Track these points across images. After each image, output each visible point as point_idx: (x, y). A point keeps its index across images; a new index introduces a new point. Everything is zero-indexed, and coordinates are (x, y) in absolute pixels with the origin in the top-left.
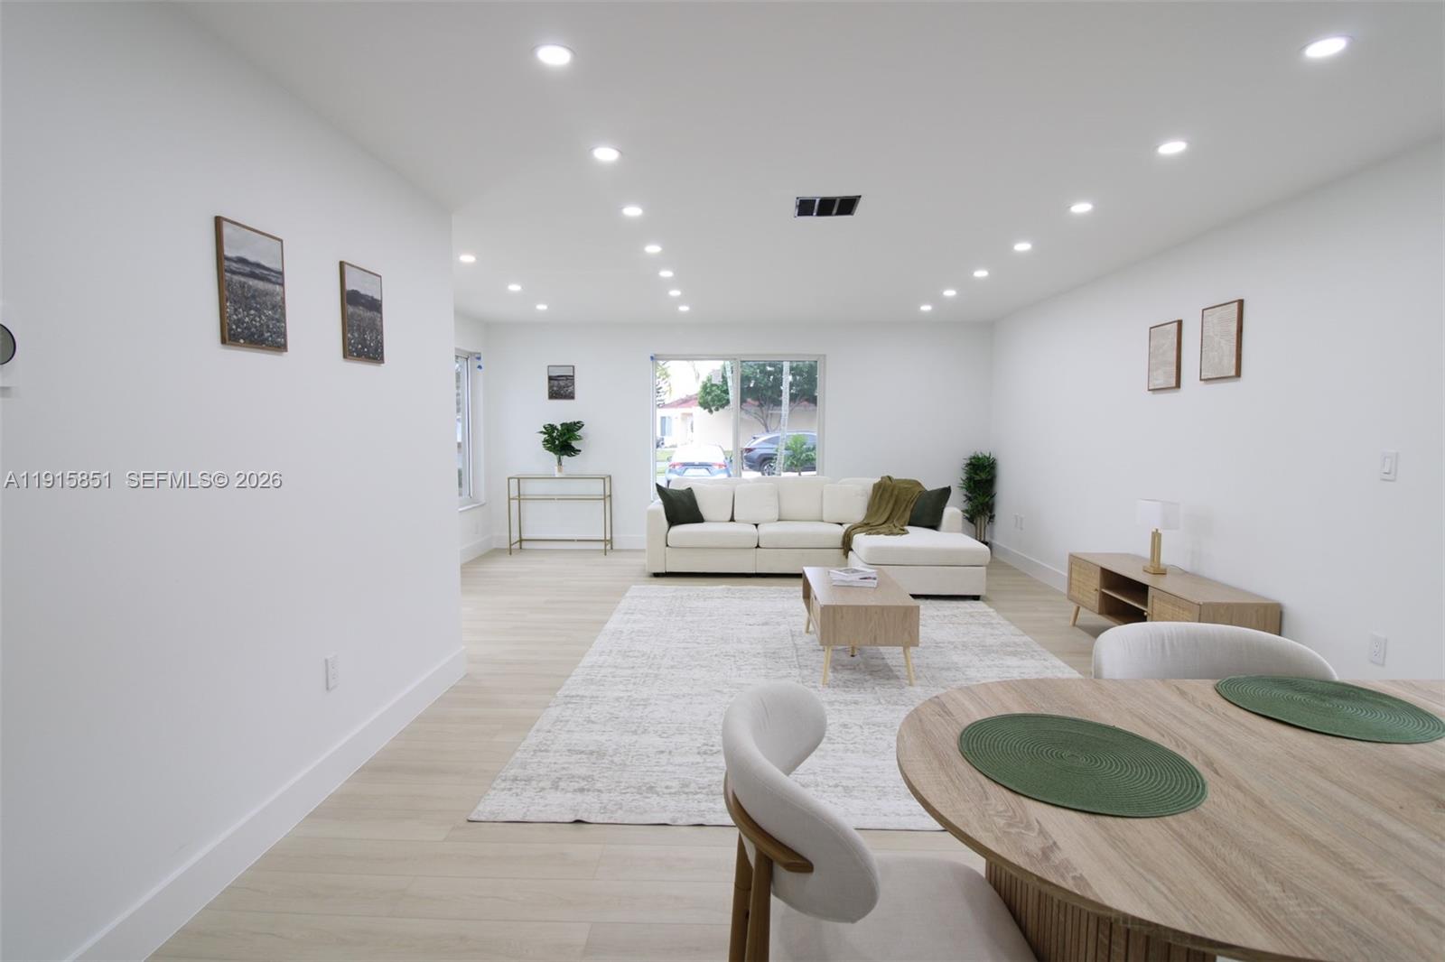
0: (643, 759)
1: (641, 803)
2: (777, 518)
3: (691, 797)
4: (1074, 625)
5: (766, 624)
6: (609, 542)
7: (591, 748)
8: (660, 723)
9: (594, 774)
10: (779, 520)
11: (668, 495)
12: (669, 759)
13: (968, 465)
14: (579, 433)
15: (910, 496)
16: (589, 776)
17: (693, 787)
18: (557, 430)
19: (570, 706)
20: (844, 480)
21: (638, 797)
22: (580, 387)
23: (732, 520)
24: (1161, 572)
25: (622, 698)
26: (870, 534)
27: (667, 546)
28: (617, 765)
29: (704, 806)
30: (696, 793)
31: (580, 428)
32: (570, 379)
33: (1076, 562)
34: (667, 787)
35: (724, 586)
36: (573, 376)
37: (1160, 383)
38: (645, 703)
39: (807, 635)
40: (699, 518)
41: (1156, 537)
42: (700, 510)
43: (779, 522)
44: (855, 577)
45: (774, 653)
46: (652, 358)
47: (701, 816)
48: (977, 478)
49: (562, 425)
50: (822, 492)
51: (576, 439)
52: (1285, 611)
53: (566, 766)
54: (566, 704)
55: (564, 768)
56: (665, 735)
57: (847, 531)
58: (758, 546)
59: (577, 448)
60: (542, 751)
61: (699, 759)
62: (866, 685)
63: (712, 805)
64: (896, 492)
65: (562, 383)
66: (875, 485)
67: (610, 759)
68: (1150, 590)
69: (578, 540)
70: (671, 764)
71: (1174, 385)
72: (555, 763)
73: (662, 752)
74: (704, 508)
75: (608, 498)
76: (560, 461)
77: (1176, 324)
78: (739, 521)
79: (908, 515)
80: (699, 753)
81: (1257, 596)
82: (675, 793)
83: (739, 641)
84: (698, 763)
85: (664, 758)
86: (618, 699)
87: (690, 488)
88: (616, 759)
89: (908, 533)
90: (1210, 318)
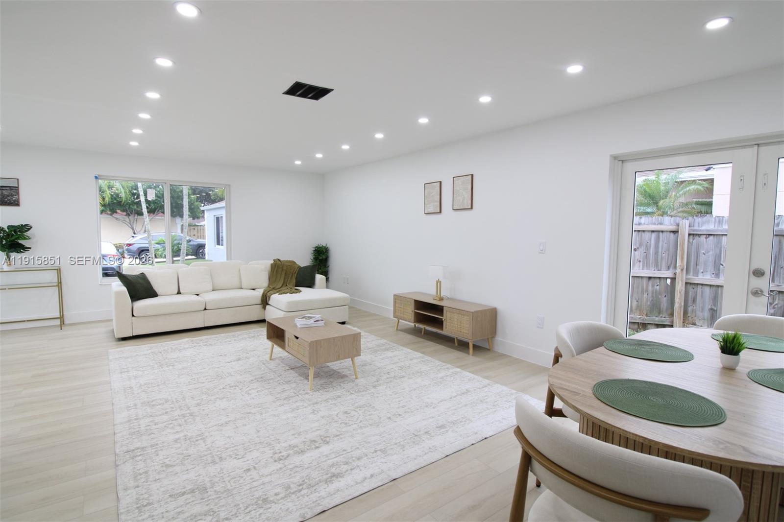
0: (239, 481)
1: (268, 515)
2: (212, 289)
3: (298, 494)
4: (397, 330)
5: (239, 360)
6: (62, 318)
7: (189, 487)
8: (227, 449)
9: (212, 507)
10: (213, 290)
11: (128, 279)
12: (258, 473)
13: (315, 250)
14: (28, 233)
15: (292, 270)
16: (209, 511)
17: (294, 488)
18: (5, 231)
19: (137, 459)
20: (251, 262)
21: (261, 511)
22: (24, 196)
23: (179, 293)
24: (441, 299)
25: (179, 439)
26: (281, 294)
27: (133, 316)
28: (222, 493)
29: (314, 497)
30: (300, 490)
31: (29, 229)
32: (15, 190)
33: (397, 298)
34: (276, 495)
35: (187, 339)
36: (18, 187)
37: (431, 210)
38: (202, 437)
39: (271, 361)
40: (153, 294)
41: (439, 282)
42: (154, 288)
43: (214, 292)
44: (312, 321)
45: (262, 378)
46: (96, 178)
47: (319, 505)
48: (321, 258)
49: (9, 227)
50: (240, 270)
51: (25, 239)
52: (498, 311)
53: (179, 510)
54: (133, 458)
55: (179, 513)
56: (240, 457)
57: (263, 293)
58: (205, 309)
59: (27, 246)
60: (146, 506)
61: (279, 465)
62: (334, 384)
63: (317, 494)
64: (285, 268)
65: (5, 192)
66: (271, 264)
67: (212, 490)
68: (444, 308)
69: (28, 321)
70: (263, 476)
71: (439, 211)
72: (167, 512)
73: (249, 470)
74: (156, 287)
75: (60, 284)
76: (8, 257)
77: (439, 183)
78: (184, 294)
79: (294, 281)
80: (275, 461)
81: (486, 306)
82: (286, 497)
83: (230, 375)
84: (281, 468)
85: (254, 473)
86: (176, 441)
87: (143, 273)
88: (217, 488)
89: (301, 291)
90: (457, 182)
